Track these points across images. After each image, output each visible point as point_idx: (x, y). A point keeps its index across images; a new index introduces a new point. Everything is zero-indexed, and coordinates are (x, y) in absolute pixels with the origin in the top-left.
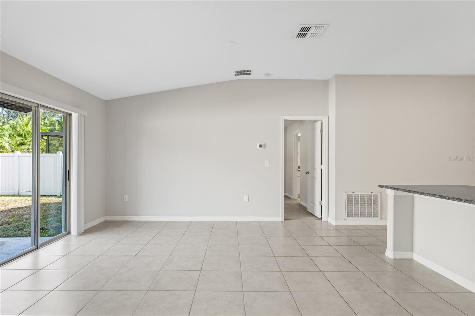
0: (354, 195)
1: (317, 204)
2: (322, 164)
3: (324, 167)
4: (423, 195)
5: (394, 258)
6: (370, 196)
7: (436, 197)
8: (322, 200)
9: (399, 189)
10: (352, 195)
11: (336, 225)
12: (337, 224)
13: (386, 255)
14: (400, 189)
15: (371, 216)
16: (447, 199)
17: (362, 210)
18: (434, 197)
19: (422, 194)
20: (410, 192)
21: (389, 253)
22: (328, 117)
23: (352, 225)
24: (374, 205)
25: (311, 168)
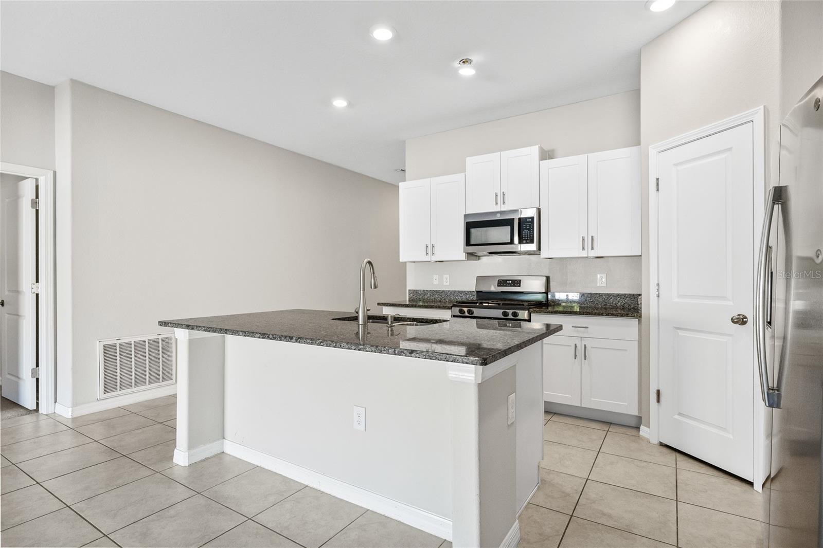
0: (121, 345)
1: (24, 378)
2: (37, 281)
3: (44, 288)
4: (235, 334)
5: (189, 462)
6: (156, 341)
7: (254, 337)
8: (37, 365)
9: (195, 327)
10: (115, 345)
11: (74, 416)
12: (77, 414)
13: (174, 461)
14: (197, 326)
15: (158, 380)
16: (271, 339)
17: (139, 371)
18: (252, 336)
19: (233, 332)
20: (214, 330)
21: (181, 457)
22: (55, 173)
23: (117, 406)
24: (163, 357)
25: (8, 291)
